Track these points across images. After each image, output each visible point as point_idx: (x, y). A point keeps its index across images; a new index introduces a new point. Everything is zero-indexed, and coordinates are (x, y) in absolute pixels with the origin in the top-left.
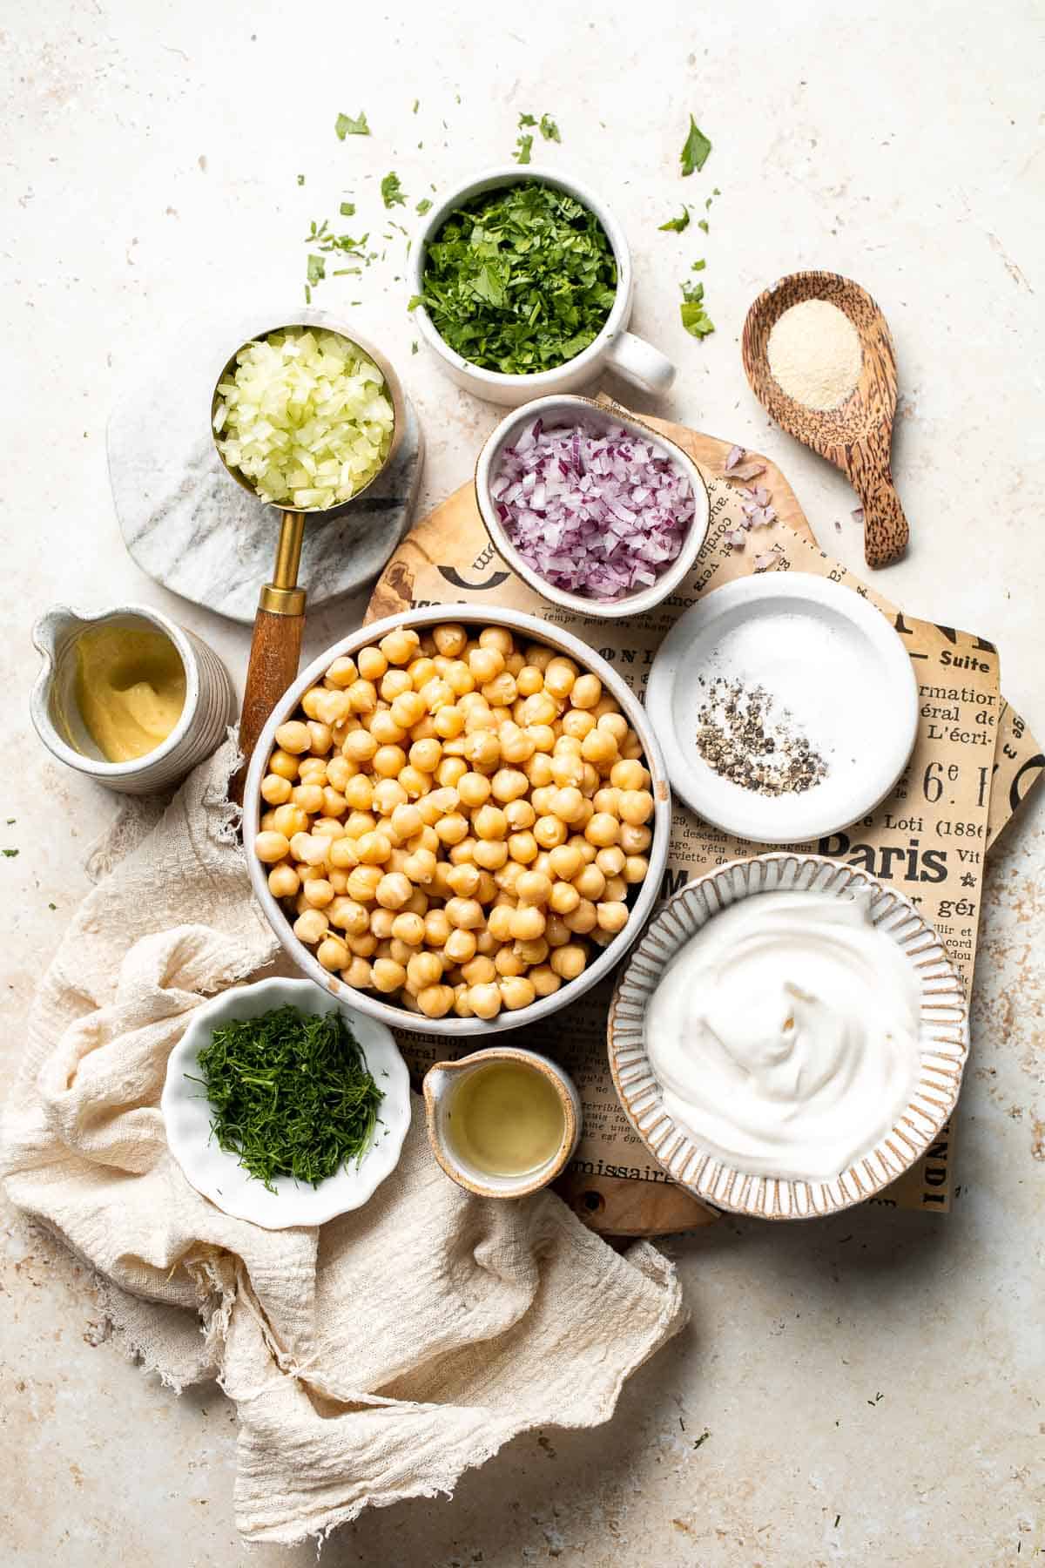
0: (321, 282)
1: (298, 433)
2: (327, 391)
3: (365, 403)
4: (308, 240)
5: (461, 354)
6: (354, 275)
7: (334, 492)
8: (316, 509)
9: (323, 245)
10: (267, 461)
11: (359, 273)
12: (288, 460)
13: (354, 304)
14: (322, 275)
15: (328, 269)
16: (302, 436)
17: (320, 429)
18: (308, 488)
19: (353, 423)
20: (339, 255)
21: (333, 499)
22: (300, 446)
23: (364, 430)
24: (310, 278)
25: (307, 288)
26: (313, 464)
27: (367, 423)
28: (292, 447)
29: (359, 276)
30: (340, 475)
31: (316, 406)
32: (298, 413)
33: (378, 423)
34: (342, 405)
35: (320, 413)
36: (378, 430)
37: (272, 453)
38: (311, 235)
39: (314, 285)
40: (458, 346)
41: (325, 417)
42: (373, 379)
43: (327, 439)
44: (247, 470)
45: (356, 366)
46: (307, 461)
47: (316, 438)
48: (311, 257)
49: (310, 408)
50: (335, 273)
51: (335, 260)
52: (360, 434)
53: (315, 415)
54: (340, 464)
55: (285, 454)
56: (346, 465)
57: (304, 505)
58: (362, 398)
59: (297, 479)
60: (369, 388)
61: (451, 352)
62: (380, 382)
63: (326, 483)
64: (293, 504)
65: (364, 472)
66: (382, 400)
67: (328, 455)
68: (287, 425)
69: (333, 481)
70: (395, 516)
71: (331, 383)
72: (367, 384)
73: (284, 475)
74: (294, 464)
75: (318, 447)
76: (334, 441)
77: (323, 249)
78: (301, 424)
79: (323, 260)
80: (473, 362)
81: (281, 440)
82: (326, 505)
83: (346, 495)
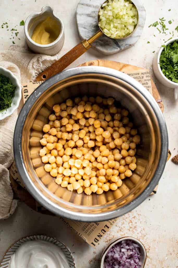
0: (154, 27)
1: (115, 19)
2: (126, 17)
3: (130, 25)
4: (160, 19)
5: (160, 61)
6: (159, 32)
7: (111, 35)
8: (106, 35)
9: (161, 22)
10: (106, 19)
11: (160, 32)
12: (109, 22)
13: (154, 35)
14: (155, 26)
15: (157, 26)
16: (115, 20)
17: (119, 22)
18: (107, 29)
19: (125, 26)
20: (161, 27)
21: (110, 36)
22: (113, 22)
23: (126, 29)
24: (153, 24)
25: (151, 25)
26: (113, 27)
27: (127, 29)
28: (111, 21)
29: (159, 33)
30: (115, 33)
31: (122, 17)
32: (117, 16)
33: (129, 30)
34: (126, 21)
35: (121, 19)
36: (128, 31)
37: (107, 19)
38: (161, 19)
39: (152, 26)
40: (161, 59)
41: (122, 21)
42: (135, 22)
43: (119, 25)
44: (101, 17)
45: (134, 17)
46: (112, 25)
47: (117, 23)
48: (157, 22)
49: (121, 17)
50: (157, 28)
51: (159, 26)
52: (125, 29)
53: (120, 19)
54: (117, 31)
55: (109, 20)
56: (118, 32)
57: (105, 32)
58: (130, 23)
59: (107, 27)
60: (133, 23)
61: (159, 59)
62: (136, 24)
63: (112, 32)
64: (103, 30)
65: (119, 36)
66: (133, 27)
67: (116, 28)
68: (114, 16)
69: (113, 33)
70: (117, 49)
71: (128, 16)
72: (134, 22)
73: (106, 24)
74: (109, 24)
75: (116, 25)
76: (119, 26)
77: (160, 23)
78: (117, 18)
79: (158, 24)
80: (160, 64)
81: (111, 18)
82: (108, 36)
83: (113, 37)
